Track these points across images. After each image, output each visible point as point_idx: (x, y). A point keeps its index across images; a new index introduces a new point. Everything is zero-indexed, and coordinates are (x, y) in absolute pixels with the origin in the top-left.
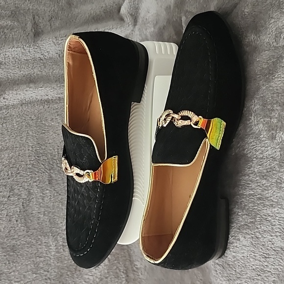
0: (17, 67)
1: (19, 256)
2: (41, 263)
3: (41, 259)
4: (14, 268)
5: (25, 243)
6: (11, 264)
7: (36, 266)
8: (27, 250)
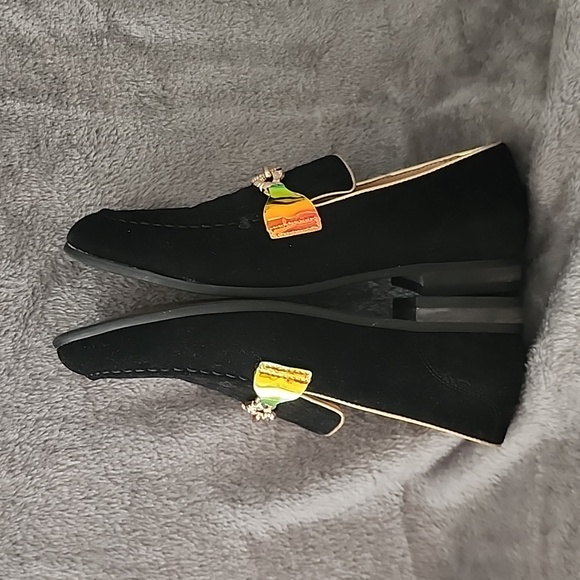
0: (196, 15)
1: (183, 447)
2: (227, 465)
3: (229, 457)
4: (169, 471)
5: (197, 418)
6: (164, 460)
7: (216, 470)
8: (203, 435)
